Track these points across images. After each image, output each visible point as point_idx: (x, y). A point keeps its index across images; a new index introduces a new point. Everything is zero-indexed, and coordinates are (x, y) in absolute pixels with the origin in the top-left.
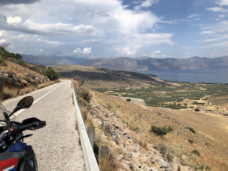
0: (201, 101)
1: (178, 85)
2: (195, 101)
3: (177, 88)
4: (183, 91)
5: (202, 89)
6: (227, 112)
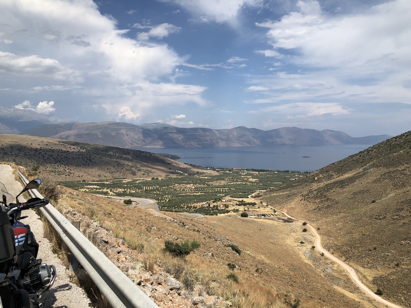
0: (249, 200)
1: (215, 173)
2: (241, 199)
3: (213, 178)
4: (223, 183)
5: (251, 180)
6: (289, 217)
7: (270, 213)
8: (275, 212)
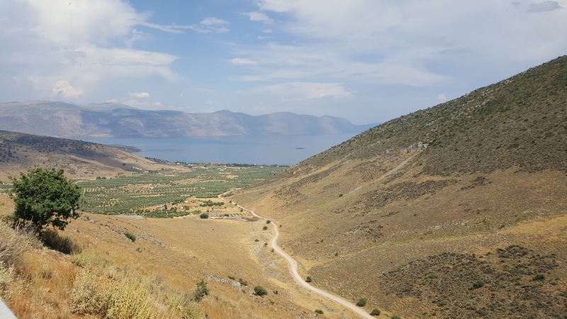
1: (185, 170)
3: (182, 176)
4: (193, 181)
6: (255, 215)
7: (235, 213)
8: (242, 211)
